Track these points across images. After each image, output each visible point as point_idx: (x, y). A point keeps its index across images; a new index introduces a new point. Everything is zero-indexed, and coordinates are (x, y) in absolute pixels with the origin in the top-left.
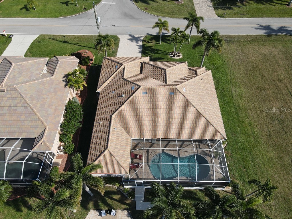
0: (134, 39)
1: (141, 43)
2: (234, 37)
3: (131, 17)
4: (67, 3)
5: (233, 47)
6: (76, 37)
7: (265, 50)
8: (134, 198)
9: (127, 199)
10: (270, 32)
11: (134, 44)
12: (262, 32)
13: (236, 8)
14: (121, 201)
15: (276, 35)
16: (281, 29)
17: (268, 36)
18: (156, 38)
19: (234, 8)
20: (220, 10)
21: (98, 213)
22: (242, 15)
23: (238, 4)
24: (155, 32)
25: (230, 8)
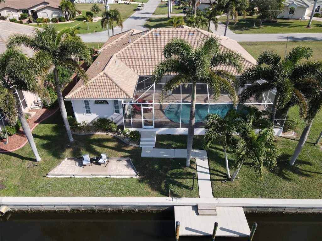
8: (139, 144)
9: (127, 145)
10: (294, 40)
12: (286, 40)
13: (253, 30)
14: (117, 149)
15: (303, 41)
16: (307, 38)
19: (251, 29)
20: (236, 30)
21: (77, 164)
23: (255, 27)
25: (247, 30)
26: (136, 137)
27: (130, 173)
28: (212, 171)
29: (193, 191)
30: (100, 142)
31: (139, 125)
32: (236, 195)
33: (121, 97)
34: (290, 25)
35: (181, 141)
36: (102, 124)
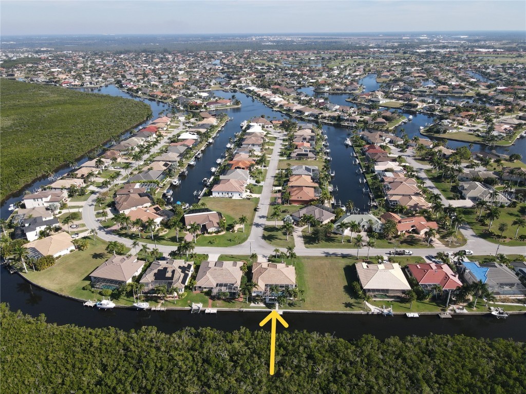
0: (264, 256)
1: (268, 258)
2: (310, 256)
3: (263, 247)
4: (230, 240)
5: (309, 260)
6: (238, 256)
7: (323, 262)
10: (328, 255)
11: (265, 258)
12: (324, 255)
14: (261, 301)
15: (330, 256)
16: (333, 254)
17: (326, 256)
18: (275, 256)
19: (314, 244)
22: (317, 247)
23: (317, 242)
24: (274, 254)
25: (312, 244)
26: (265, 299)
27: (264, 306)
28: (279, 306)
29: (275, 309)
30: (258, 300)
31: (265, 296)
32: (282, 309)
33: (262, 290)
34: (334, 240)
35: (273, 300)
36: (258, 296)
